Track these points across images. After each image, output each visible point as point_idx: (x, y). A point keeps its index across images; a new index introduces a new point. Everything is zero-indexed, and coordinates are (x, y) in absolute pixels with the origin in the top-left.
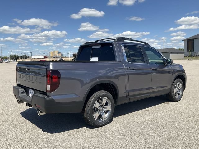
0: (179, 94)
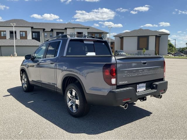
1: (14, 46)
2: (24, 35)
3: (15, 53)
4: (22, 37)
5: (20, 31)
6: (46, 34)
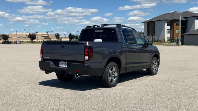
0: (155, 70)
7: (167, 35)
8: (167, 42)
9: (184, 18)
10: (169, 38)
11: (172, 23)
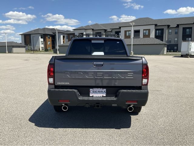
1: (131, 45)
2: (147, 34)
3: (132, 51)
4: (145, 36)
5: (144, 30)
6: (170, 31)
7: (42, 46)
8: (42, 51)
9: (53, 33)
10: (43, 48)
11: (44, 36)
